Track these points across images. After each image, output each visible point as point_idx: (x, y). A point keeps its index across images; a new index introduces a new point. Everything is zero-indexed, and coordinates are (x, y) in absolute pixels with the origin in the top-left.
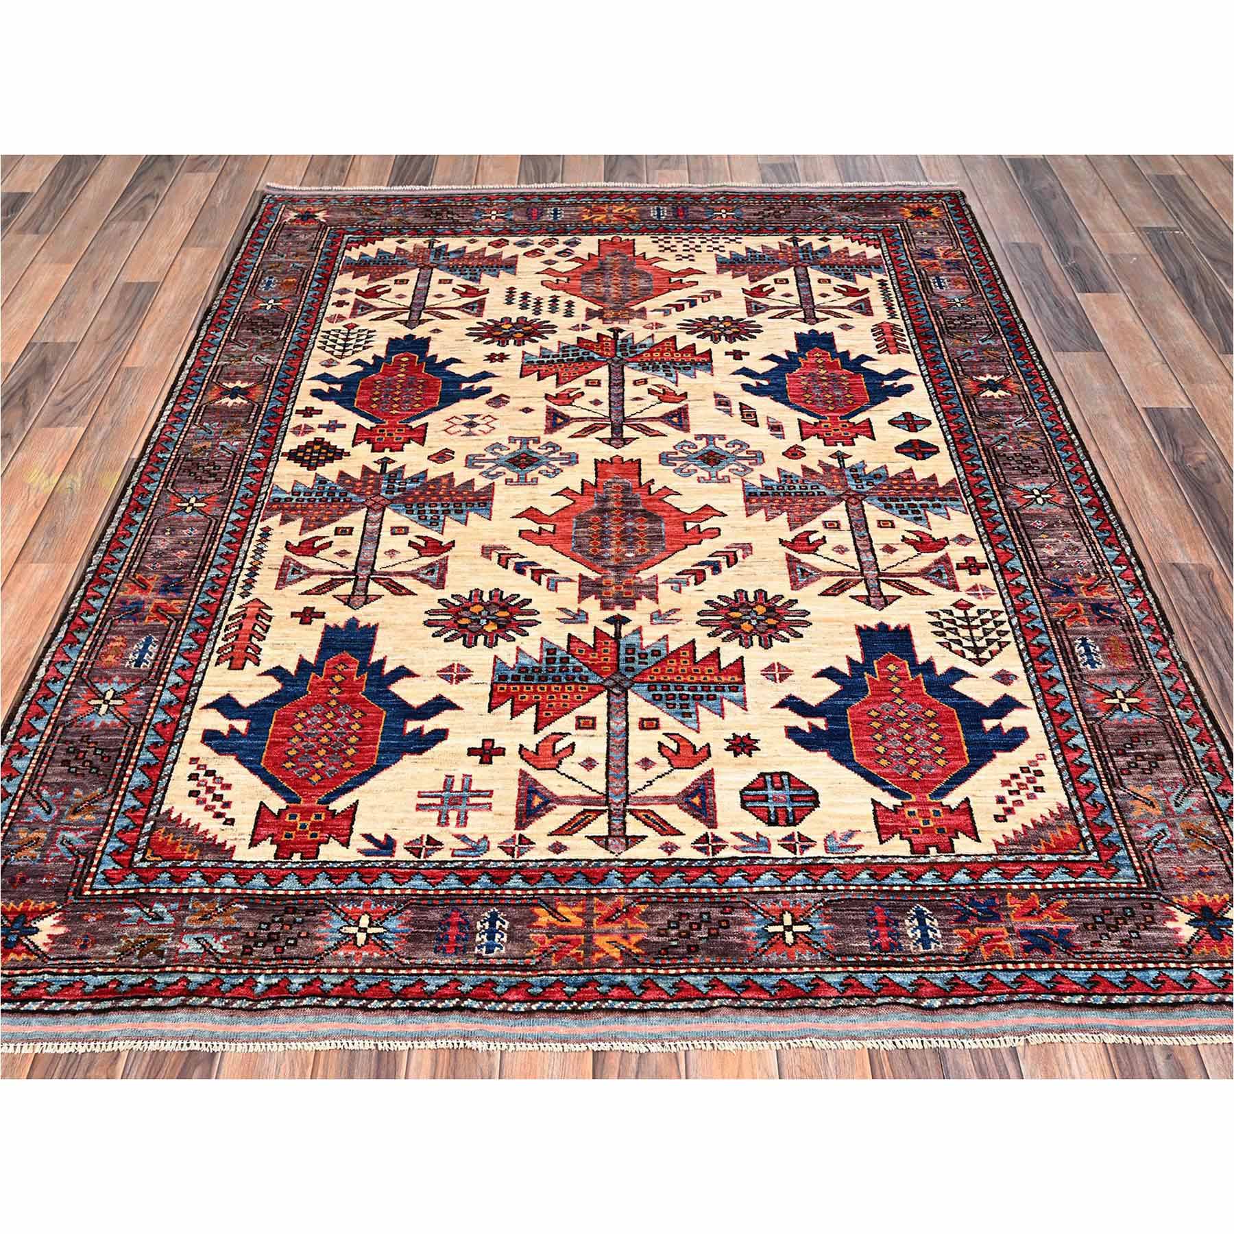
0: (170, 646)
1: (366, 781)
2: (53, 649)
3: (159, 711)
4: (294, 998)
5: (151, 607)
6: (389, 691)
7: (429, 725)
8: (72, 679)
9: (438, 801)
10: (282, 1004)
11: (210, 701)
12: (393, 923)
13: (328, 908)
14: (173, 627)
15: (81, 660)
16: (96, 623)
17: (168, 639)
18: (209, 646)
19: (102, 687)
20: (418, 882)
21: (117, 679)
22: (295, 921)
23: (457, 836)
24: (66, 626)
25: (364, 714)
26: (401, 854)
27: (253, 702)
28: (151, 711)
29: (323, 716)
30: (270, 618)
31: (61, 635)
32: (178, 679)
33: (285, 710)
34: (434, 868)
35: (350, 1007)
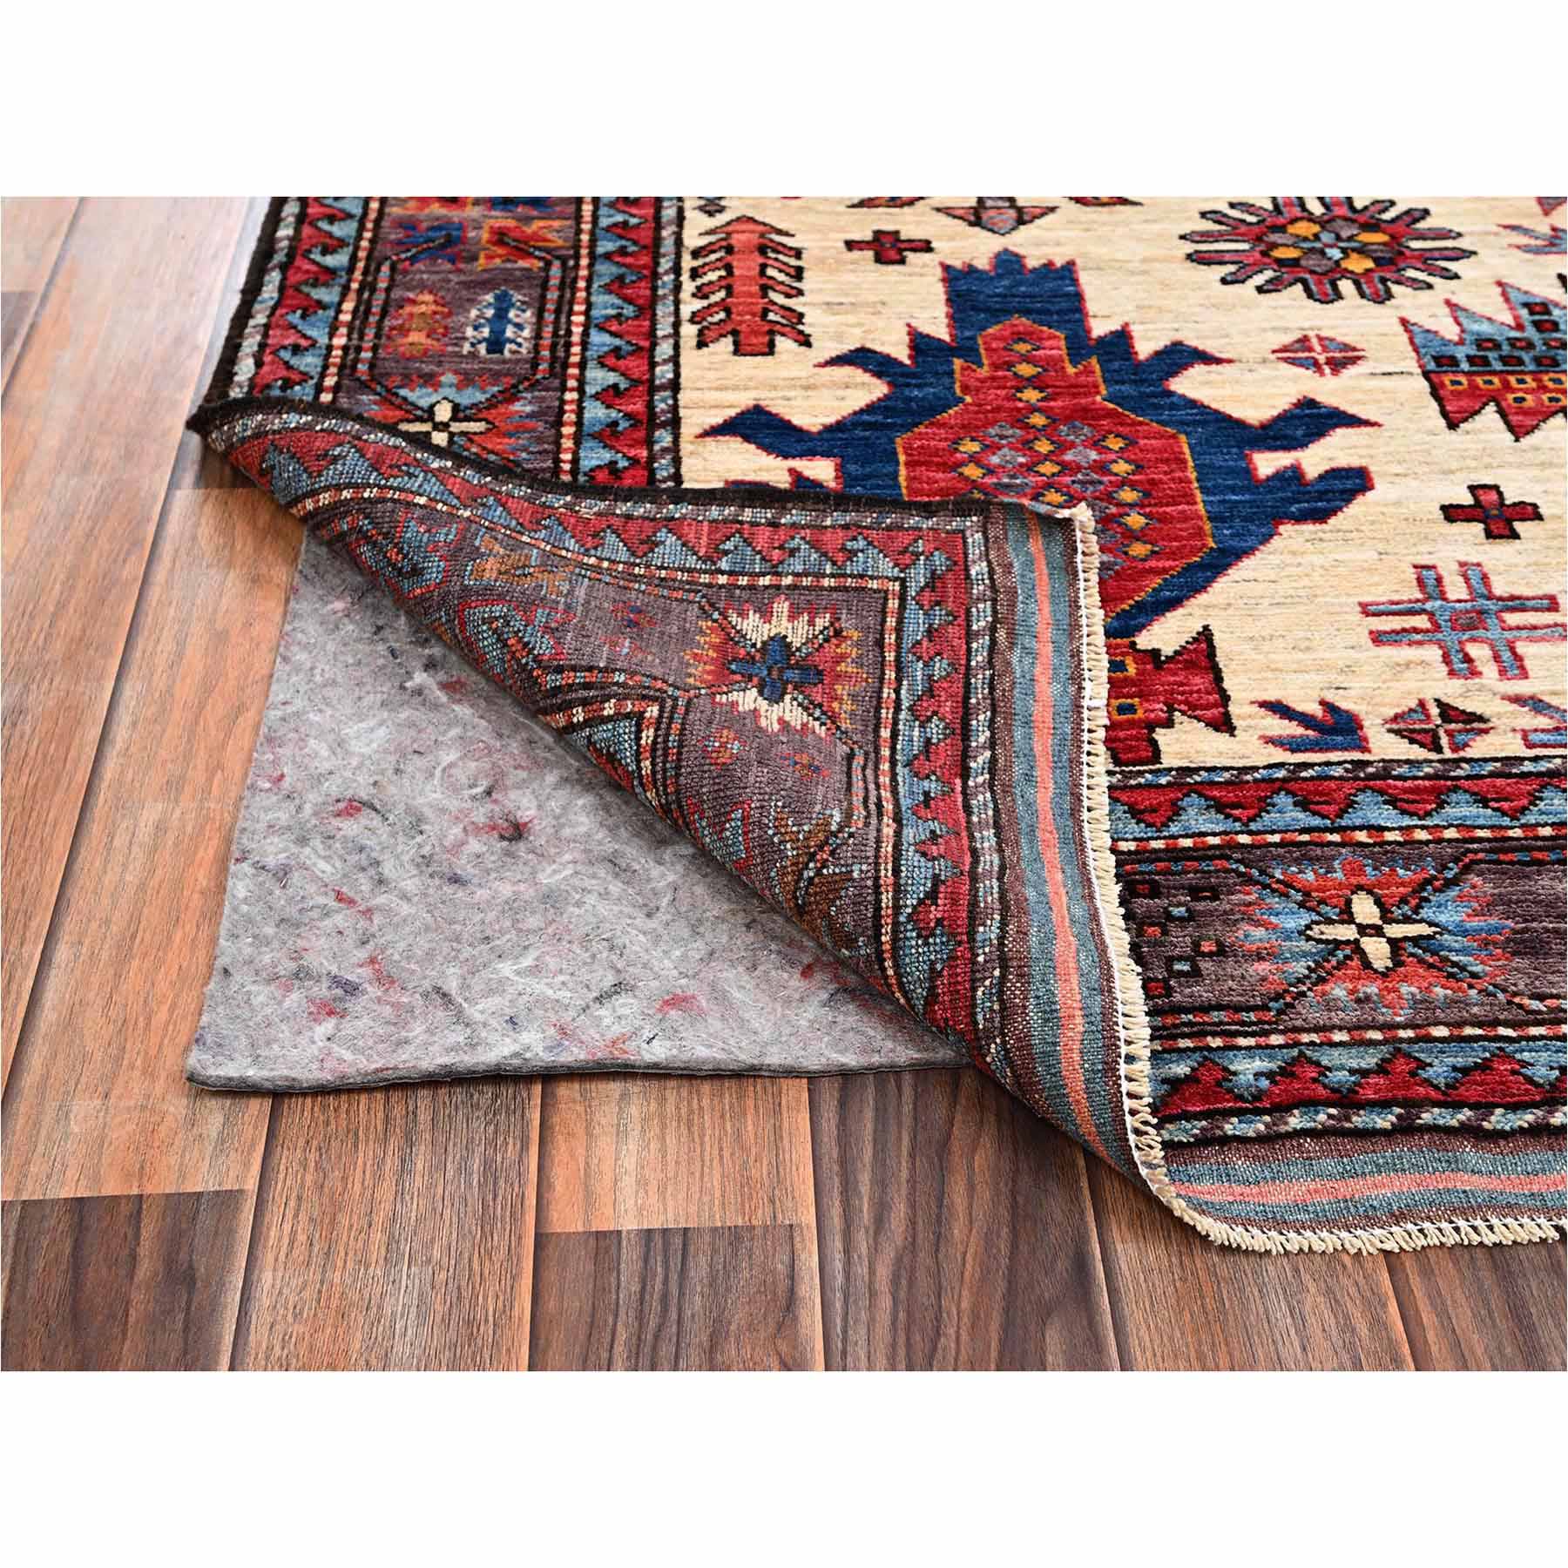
0: (564, 308)
1: (1210, 581)
2: (260, 319)
3: (588, 444)
4: (1259, 1112)
5: (485, 235)
6: (1171, 394)
7: (1315, 459)
8: (330, 381)
9: (1422, 622)
10: (1229, 1129)
11: (717, 419)
12: (1448, 912)
13: (1250, 881)
14: (556, 271)
15: (340, 341)
16: (351, 269)
17: (553, 295)
18: (664, 311)
19: (421, 397)
20: (1462, 809)
21: (448, 378)
22: (1170, 917)
23: (1517, 700)
24: (275, 276)
25: (1131, 443)
26: (1385, 746)
27: (831, 420)
28: (567, 443)
29: (1026, 445)
30: (798, 254)
31: (270, 292)
32: (612, 378)
33: (921, 436)
34: (1492, 775)
35: (1433, 1129)
